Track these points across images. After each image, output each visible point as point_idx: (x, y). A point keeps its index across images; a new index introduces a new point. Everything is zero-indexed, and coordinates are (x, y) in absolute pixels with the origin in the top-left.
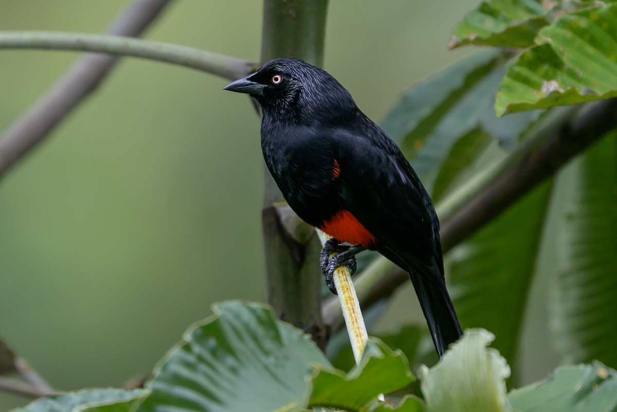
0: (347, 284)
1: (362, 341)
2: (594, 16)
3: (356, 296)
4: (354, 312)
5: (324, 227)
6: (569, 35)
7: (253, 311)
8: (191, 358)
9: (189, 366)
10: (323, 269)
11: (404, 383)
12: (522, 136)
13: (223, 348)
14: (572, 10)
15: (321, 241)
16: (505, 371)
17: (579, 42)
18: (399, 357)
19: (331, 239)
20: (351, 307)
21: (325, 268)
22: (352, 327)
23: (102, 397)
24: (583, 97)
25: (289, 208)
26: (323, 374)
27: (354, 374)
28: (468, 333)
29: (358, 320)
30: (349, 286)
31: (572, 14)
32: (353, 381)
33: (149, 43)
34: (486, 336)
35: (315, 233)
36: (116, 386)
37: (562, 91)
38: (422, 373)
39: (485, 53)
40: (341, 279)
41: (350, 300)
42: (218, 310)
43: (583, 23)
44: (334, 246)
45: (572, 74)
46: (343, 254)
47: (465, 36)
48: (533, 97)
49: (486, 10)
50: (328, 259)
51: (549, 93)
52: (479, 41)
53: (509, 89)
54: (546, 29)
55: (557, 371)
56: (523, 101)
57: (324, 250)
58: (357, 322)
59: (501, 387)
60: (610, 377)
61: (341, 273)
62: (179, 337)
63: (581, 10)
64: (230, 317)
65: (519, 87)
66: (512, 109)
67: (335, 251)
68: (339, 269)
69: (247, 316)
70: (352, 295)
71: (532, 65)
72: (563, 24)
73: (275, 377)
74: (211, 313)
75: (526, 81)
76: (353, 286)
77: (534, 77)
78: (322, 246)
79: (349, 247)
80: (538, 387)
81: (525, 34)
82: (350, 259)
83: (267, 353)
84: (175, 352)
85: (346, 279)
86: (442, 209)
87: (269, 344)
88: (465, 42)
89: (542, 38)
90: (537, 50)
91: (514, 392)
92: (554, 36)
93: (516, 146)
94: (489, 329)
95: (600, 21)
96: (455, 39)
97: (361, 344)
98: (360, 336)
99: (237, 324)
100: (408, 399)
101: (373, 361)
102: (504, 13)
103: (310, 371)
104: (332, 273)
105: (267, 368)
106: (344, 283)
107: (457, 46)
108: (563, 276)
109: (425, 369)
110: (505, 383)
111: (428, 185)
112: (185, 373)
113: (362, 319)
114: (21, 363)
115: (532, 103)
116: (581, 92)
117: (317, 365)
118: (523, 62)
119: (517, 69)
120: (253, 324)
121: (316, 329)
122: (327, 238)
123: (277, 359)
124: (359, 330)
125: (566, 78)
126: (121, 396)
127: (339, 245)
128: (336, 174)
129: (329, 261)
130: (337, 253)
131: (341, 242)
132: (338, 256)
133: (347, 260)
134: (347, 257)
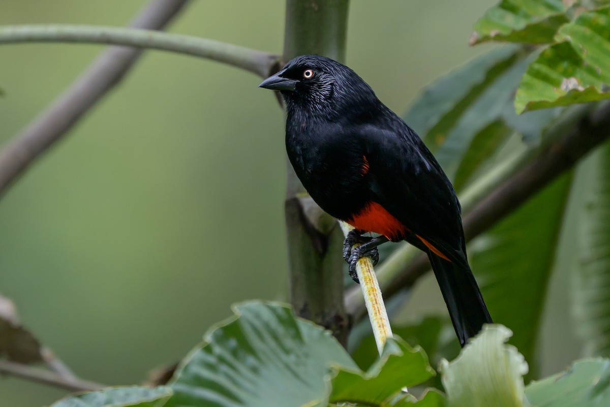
0: (369, 275)
1: (385, 333)
3: (378, 287)
4: (376, 303)
6: (588, 32)
7: (273, 310)
8: (211, 359)
9: (210, 367)
10: (346, 260)
11: (425, 378)
12: (544, 132)
13: (244, 347)
14: (592, 7)
15: (344, 232)
16: (523, 368)
17: (598, 39)
18: (418, 353)
19: (354, 230)
20: (373, 298)
21: (348, 259)
22: (375, 318)
24: (601, 95)
25: (310, 199)
26: (342, 378)
27: (374, 371)
28: (487, 328)
29: (380, 312)
30: (371, 277)
31: (591, 12)
32: (372, 380)
33: (173, 35)
34: (503, 332)
35: (338, 224)
37: (581, 89)
38: (442, 366)
39: (505, 49)
40: (364, 270)
41: (373, 291)
42: (239, 310)
43: (602, 20)
44: (356, 237)
45: (591, 71)
46: (365, 245)
47: (485, 32)
48: (553, 94)
49: (507, 6)
50: (351, 250)
51: (568, 91)
52: (499, 38)
53: (528, 86)
54: (566, 26)
55: (576, 364)
56: (543, 99)
57: (347, 241)
58: (379, 312)
59: (518, 383)
61: (363, 264)
62: (198, 339)
63: (600, 8)
64: (250, 317)
65: (539, 84)
66: (531, 107)
67: (357, 242)
68: (362, 260)
69: (267, 315)
70: (374, 286)
71: (552, 62)
72: (583, 21)
73: (296, 375)
74: (232, 313)
75: (545, 78)
76: (375, 277)
77: (554, 75)
78: (344, 237)
80: (557, 380)
81: (545, 30)
82: (372, 250)
83: (287, 352)
84: (196, 354)
85: (369, 270)
86: (464, 198)
87: (289, 343)
88: (486, 39)
89: (563, 35)
90: (556, 47)
91: (534, 384)
92: (573, 33)
93: (537, 142)
94: (508, 326)
96: (476, 35)
97: (383, 336)
99: (257, 324)
100: (429, 391)
101: (392, 359)
102: (524, 9)
103: (330, 371)
104: (355, 264)
105: (287, 367)
106: (366, 274)
107: (478, 42)
108: (584, 264)
109: (445, 363)
110: (523, 379)
111: (450, 173)
112: (206, 374)
113: (385, 310)
114: (46, 352)
115: (551, 100)
116: (600, 90)
117: (337, 366)
118: (543, 59)
119: (537, 66)
120: (274, 323)
121: (338, 319)
122: (350, 229)
123: (298, 356)
124: (382, 321)
125: (585, 75)
126: (146, 394)
127: (361, 235)
128: (365, 169)
129: (352, 252)
130: (359, 244)
131: (363, 233)
132: (360, 247)
133: (370, 251)
134: (369, 248)
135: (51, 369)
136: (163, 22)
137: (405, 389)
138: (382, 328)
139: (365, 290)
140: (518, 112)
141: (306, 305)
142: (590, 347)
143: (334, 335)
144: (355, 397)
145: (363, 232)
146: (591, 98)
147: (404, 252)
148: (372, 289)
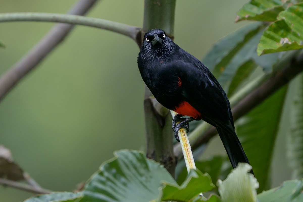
1: (192, 165)
3: (189, 143)
4: (188, 151)
6: (294, 15)
7: (135, 155)
8: (103, 179)
9: (102, 183)
10: (173, 130)
13: (119, 173)
14: (296, 3)
15: (172, 116)
16: (257, 185)
17: (299, 19)
18: (206, 176)
19: (177, 115)
20: (186, 149)
21: (174, 129)
22: (187, 159)
23: (62, 196)
24: (300, 46)
27: (184, 185)
28: (240, 165)
29: (190, 155)
30: (186, 138)
31: (295, 5)
32: (183, 190)
33: (89, 18)
34: (248, 167)
35: (170, 112)
37: (290, 43)
39: (254, 24)
40: (182, 135)
41: (186, 145)
42: (117, 155)
43: (301, 9)
44: (178, 118)
45: (295, 35)
46: (183, 122)
47: (243, 15)
48: (276, 46)
49: (254, 3)
50: (175, 125)
51: (283, 44)
52: (250, 18)
53: (264, 42)
54: (283, 12)
55: (285, 183)
56: (271, 48)
57: (174, 120)
58: (189, 156)
59: (254, 193)
61: (182, 132)
62: (98, 169)
63: (300, 3)
64: (123, 158)
65: (269, 41)
66: (265, 52)
67: (179, 121)
68: (181, 130)
69: (131, 157)
70: (187, 143)
71: (276, 30)
72: (291, 10)
73: (145, 187)
74: (113, 156)
75: (272, 38)
76: (188, 138)
77: (276, 36)
78: (173, 118)
79: (186, 118)
80: (275, 190)
81: (272, 15)
82: (186, 124)
83: (141, 175)
84: (95, 176)
85: (184, 135)
86: (232, 100)
87: (142, 171)
88: (243, 19)
89: (281, 17)
90: (278, 23)
91: (264, 193)
92: (286, 16)
93: (270, 71)
96: (238, 17)
97: (191, 167)
99: (126, 161)
100: (212, 196)
101: (193, 179)
102: (262, 4)
103: (162, 185)
105: (141, 183)
106: (183, 137)
107: (239, 20)
108: (293, 131)
109: (220, 182)
110: (256, 191)
111: (226, 89)
112: (100, 186)
113: (192, 155)
114: (26, 175)
115: (275, 49)
116: (299, 44)
117: (165, 182)
118: (271, 28)
119: (268, 32)
120: (135, 161)
121: (170, 159)
122: (175, 114)
123: (147, 178)
124: (190, 160)
125: (292, 36)
126: (71, 196)
127: (181, 118)
128: (180, 84)
130: (180, 122)
132: (180, 123)
133: (185, 125)
134: (184, 124)
135: (28, 183)
136: (84, 11)
137: (201, 194)
138: (190, 164)
139: (182, 145)
140: (259, 54)
141: (154, 152)
143: (165, 167)
144: (175, 198)
145: (182, 116)
146: (295, 48)
147: (203, 126)
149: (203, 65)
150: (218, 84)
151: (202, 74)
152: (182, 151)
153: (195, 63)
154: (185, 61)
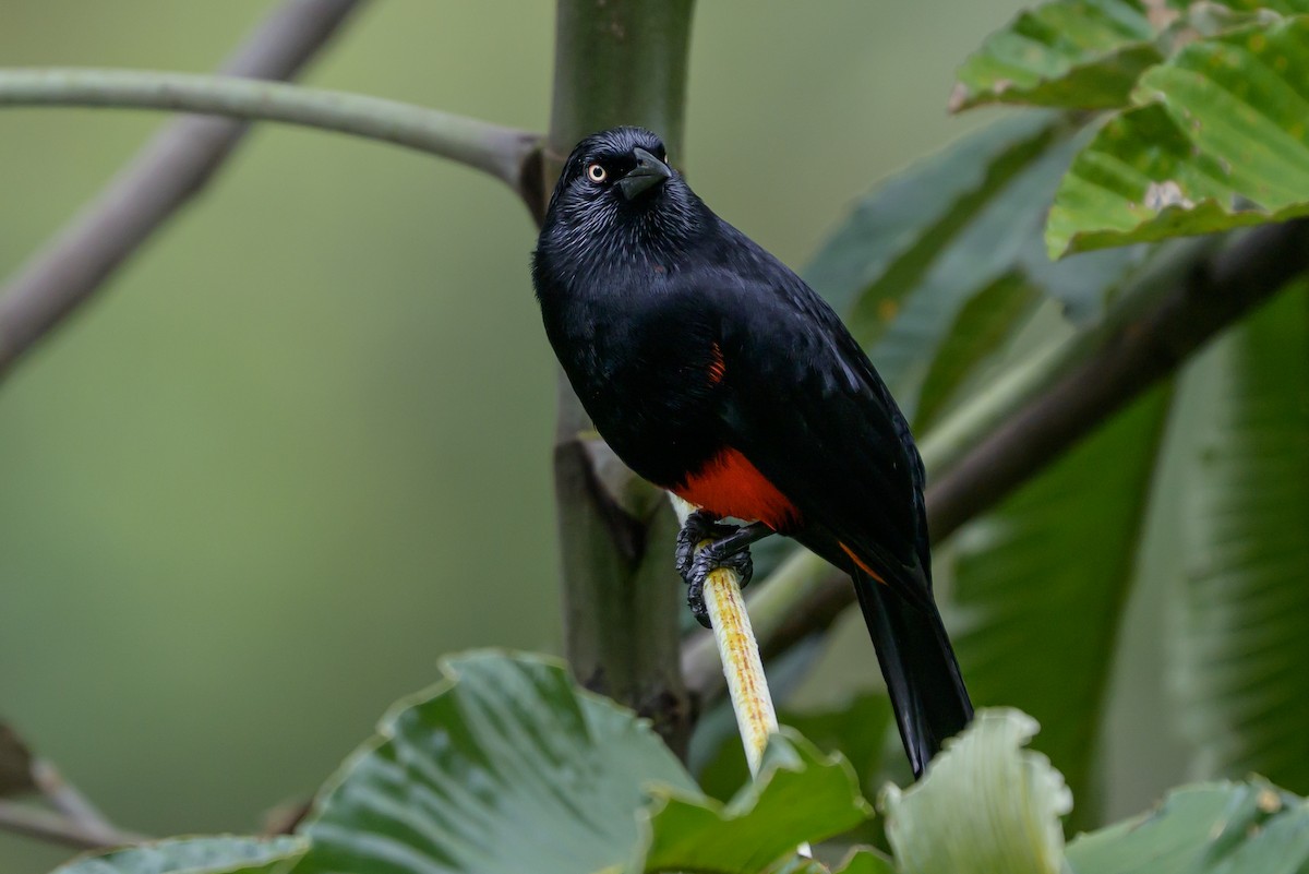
0: (732, 607)
1: (763, 728)
2: (1258, 44)
3: (751, 632)
4: (747, 667)
5: (686, 487)
6: (1204, 83)
7: (527, 671)
8: (395, 774)
9: (392, 790)
10: (682, 574)
11: (849, 822)
12: (1111, 294)
13: (465, 750)
14: (1211, 30)
15: (678, 515)
16: (1062, 800)
17: (1225, 98)
18: (837, 767)
19: (699, 513)
20: (740, 656)
21: (686, 573)
22: (743, 698)
23: (210, 854)
24: (1233, 217)
26: (677, 807)
27: (744, 803)
28: (983, 716)
29: (755, 685)
30: (736, 610)
31: (1210, 40)
32: (738, 821)
34: (1020, 725)
35: (667, 498)
36: (238, 830)
37: (1188, 205)
38: (887, 799)
39: (1026, 119)
40: (721, 597)
41: (739, 640)
42: (455, 670)
43: (1233, 59)
44: (704, 526)
45: (1210, 168)
46: (724, 542)
47: (983, 84)
48: (1127, 217)
49: (1028, 27)
50: (692, 553)
51: (1159, 209)
52: (1012, 96)
53: (1075, 200)
54: (1156, 71)
55: (1174, 796)
56: (1106, 227)
57: (684, 533)
58: (752, 687)
59: (1052, 834)
60: (1284, 809)
61: (719, 584)
62: (371, 729)
63: (1230, 31)
64: (478, 684)
65: (1099, 196)
66: (1081, 244)
67: (708, 537)
68: (716, 574)
69: (514, 682)
70: (742, 630)
71: (1125, 149)
72: (1192, 60)
73: (575, 812)
74: (438, 676)
75: (1111, 183)
76: (745, 612)
77: (1129, 175)
78: (679, 526)
79: (738, 527)
80: (1134, 829)
81: (1111, 81)
82: (739, 552)
83: (557, 761)
84: (362, 761)
85: (731, 595)
86: (932, 447)
87: (561, 742)
88: (984, 98)
89: (1148, 91)
90: (1134, 116)
91: (1084, 840)
92: (1171, 87)
93: (1096, 317)
94: (1029, 710)
95: (1269, 55)
96: (963, 91)
97: (761, 734)
98: (760, 718)
99: (494, 699)
100: (858, 853)
101: (782, 777)
102: (1066, 35)
103: (648, 801)
104: (701, 583)
105: (557, 793)
106: (725, 604)
107: (968, 105)
108: (1196, 579)
109: (893, 792)
110: (1061, 826)
111: (905, 401)
112: (383, 804)
113: (764, 682)
114: (44, 772)
115: (1123, 230)
116: (1228, 208)
117: (662, 789)
118: (1106, 142)
119: (1094, 158)
120: (528, 699)
121: (669, 701)
123: (579, 772)
124: (758, 706)
125: (1197, 175)
126: (250, 852)
127: (716, 522)
128: (716, 374)
129: (695, 558)
130: (711, 541)
131: (719, 518)
132: (713, 547)
133: (734, 555)
134: (732, 549)
135: (54, 807)
137: (805, 850)
138: (757, 721)
139: (723, 640)
140: (1054, 254)
141: (599, 672)
142: (1206, 759)
143: (655, 729)
145: (720, 515)
146: (1210, 225)
148: (737, 638)
149: (813, 298)
150: (874, 382)
151: (811, 333)
152: (722, 667)
153: (781, 287)
154: (742, 275)
